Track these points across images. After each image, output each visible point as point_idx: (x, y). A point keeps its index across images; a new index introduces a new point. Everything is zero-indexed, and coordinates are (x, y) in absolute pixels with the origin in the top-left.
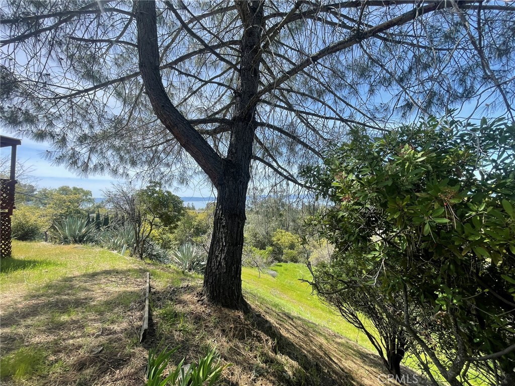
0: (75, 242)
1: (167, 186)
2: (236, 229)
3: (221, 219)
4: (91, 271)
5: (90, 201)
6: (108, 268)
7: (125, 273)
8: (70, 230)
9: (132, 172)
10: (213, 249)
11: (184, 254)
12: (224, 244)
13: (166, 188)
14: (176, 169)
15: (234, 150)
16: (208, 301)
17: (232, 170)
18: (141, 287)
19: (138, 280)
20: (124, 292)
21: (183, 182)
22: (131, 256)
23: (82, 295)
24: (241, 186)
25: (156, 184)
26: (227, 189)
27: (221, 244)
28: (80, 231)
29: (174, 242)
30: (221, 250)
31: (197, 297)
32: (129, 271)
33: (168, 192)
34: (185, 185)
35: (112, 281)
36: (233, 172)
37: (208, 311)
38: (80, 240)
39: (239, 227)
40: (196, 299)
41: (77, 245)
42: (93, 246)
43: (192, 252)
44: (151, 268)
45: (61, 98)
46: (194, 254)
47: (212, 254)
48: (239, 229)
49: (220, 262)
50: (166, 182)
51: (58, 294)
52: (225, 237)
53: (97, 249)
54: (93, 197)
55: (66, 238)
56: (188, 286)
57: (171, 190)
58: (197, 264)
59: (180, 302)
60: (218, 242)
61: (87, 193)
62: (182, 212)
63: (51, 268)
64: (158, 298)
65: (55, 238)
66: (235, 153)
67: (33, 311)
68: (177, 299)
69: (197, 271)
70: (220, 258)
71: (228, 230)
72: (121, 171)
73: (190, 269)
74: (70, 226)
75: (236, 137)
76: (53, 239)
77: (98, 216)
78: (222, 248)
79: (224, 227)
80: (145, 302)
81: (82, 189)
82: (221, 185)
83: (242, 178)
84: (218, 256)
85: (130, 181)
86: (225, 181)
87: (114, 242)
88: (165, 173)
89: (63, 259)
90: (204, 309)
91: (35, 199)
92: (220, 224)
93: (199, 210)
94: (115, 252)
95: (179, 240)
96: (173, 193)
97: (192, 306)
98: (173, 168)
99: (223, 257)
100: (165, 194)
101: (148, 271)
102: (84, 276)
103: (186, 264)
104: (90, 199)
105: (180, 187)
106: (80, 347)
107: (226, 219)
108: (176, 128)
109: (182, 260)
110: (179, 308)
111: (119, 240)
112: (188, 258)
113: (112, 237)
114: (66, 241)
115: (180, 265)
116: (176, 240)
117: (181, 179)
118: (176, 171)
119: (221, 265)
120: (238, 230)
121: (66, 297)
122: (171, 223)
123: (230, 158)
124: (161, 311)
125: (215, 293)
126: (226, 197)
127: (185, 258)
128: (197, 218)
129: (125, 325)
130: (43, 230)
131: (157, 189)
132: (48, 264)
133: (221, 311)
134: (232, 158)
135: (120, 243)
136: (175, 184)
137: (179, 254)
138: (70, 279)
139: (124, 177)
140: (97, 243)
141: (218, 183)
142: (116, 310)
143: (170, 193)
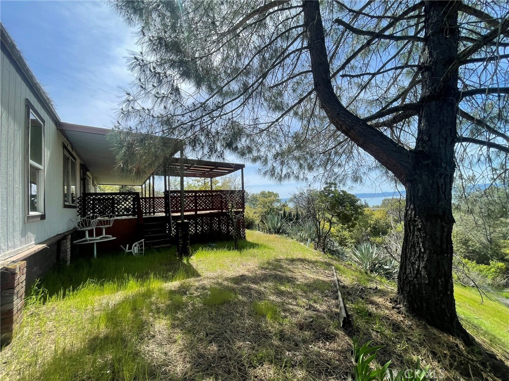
0: (275, 233)
1: (341, 185)
2: (438, 234)
3: (415, 221)
4: (290, 257)
5: (278, 201)
6: (300, 256)
7: (314, 263)
8: (272, 223)
9: (310, 176)
10: (406, 254)
11: (363, 254)
12: (423, 250)
13: (341, 188)
14: (349, 168)
15: (426, 138)
16: (407, 311)
17: (426, 162)
18: (330, 279)
19: (326, 272)
20: (318, 280)
21: (356, 181)
22: (316, 249)
23: (289, 274)
24: (442, 180)
25: (331, 184)
26: (420, 185)
27: (418, 249)
28: (277, 225)
29: (350, 240)
30: (418, 257)
31: (390, 302)
32: (316, 262)
33: (343, 191)
34: (359, 182)
35: (306, 268)
36: (427, 165)
37: (408, 322)
38: (278, 231)
39: (443, 231)
40: (390, 305)
41: (276, 235)
42: (286, 237)
43: (372, 253)
44: (334, 262)
45: (263, 130)
46: (374, 256)
47: (406, 260)
48: (445, 234)
49: (418, 270)
50: (340, 182)
51: (275, 270)
52: (423, 242)
53: (290, 240)
54: (280, 198)
55: (270, 229)
56: (376, 288)
57: (345, 189)
58: (380, 267)
59: (372, 303)
60: (413, 246)
61: (276, 195)
62: (359, 210)
63: (266, 250)
64: (348, 292)
65: (264, 229)
66: (428, 140)
67: (265, 278)
68: (367, 299)
69: (380, 274)
70: (419, 266)
71: (426, 233)
72: (301, 176)
73: (372, 271)
74: (271, 221)
75: (427, 121)
76: (263, 230)
77: (285, 213)
78: (420, 254)
79: (419, 230)
80: (337, 292)
81: (273, 192)
82: (411, 181)
83: (443, 170)
84: (414, 263)
85: (309, 183)
86: (416, 177)
87: (300, 235)
88: (339, 173)
89: (271, 245)
90: (402, 319)
91: (249, 201)
92: (414, 226)
93: (373, 207)
94: (302, 244)
95: (355, 238)
96: (348, 192)
97: (387, 311)
98: (347, 167)
99: (422, 266)
100: (341, 193)
101: (332, 265)
102: (287, 259)
103: (366, 265)
104: (278, 199)
105: (354, 185)
106: (297, 313)
107: (422, 221)
108: (352, 131)
109: (362, 260)
110: (372, 309)
111: (305, 235)
112: (368, 259)
113: (299, 231)
114: (270, 232)
115: (360, 264)
116: (352, 238)
117: (354, 177)
118: (349, 170)
119: (421, 274)
120: (442, 236)
121: (280, 273)
122: (349, 222)
123: (421, 149)
124: (353, 306)
125: (415, 305)
126: (419, 195)
127: (364, 258)
128: (373, 216)
129: (325, 307)
130: (257, 222)
131: (333, 189)
132: (265, 247)
133: (425, 328)
134: (423, 148)
135: (305, 237)
136: (349, 182)
137: (358, 253)
138: (278, 261)
139: (305, 181)
140: (289, 235)
141: (406, 180)
142: (315, 293)
143: (346, 192)
